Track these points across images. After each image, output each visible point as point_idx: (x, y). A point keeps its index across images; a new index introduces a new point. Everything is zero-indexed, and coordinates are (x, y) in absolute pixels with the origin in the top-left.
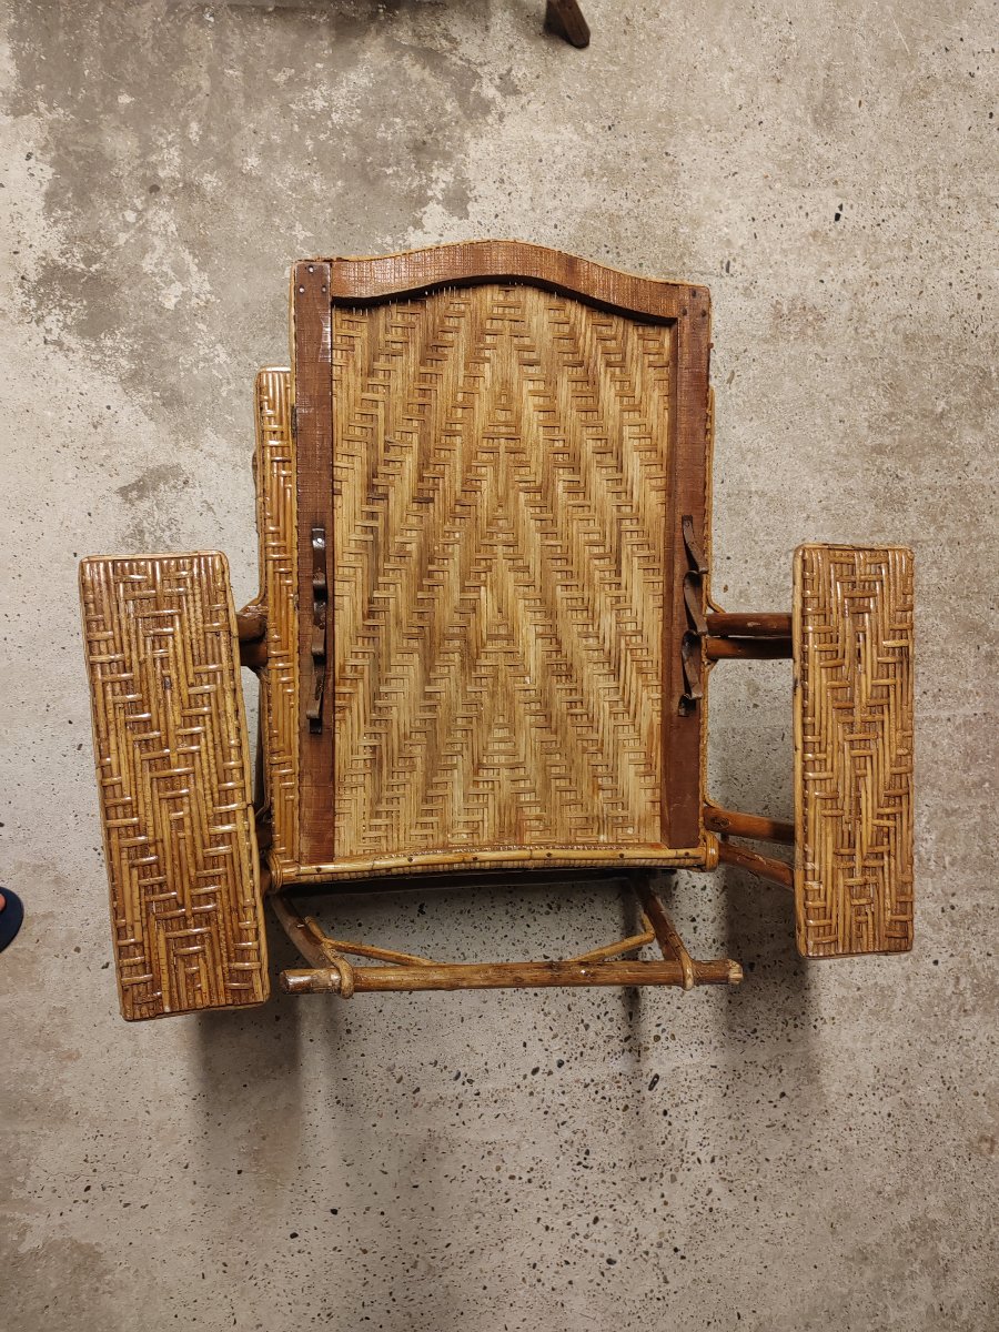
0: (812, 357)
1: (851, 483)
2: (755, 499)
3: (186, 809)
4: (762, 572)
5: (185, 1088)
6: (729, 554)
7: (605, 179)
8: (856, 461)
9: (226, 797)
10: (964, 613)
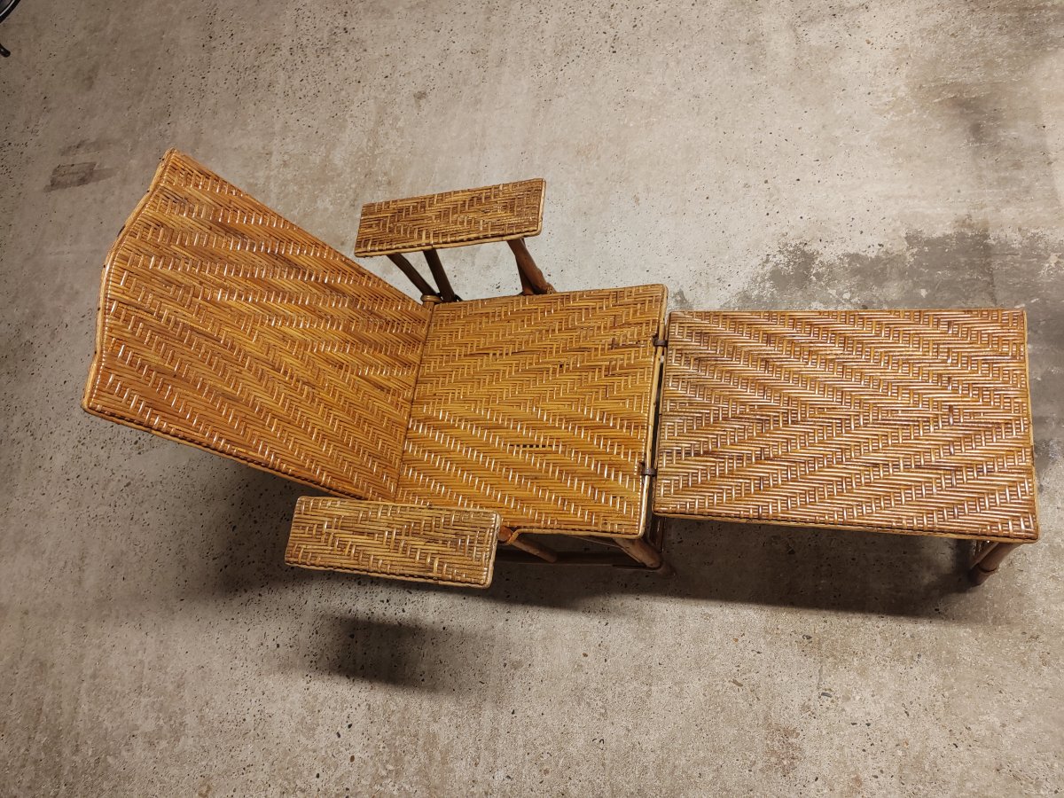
0: (752, 757)
1: (651, 774)
2: (646, 688)
4: (593, 685)
6: (608, 660)
7: (893, 601)
8: (668, 782)
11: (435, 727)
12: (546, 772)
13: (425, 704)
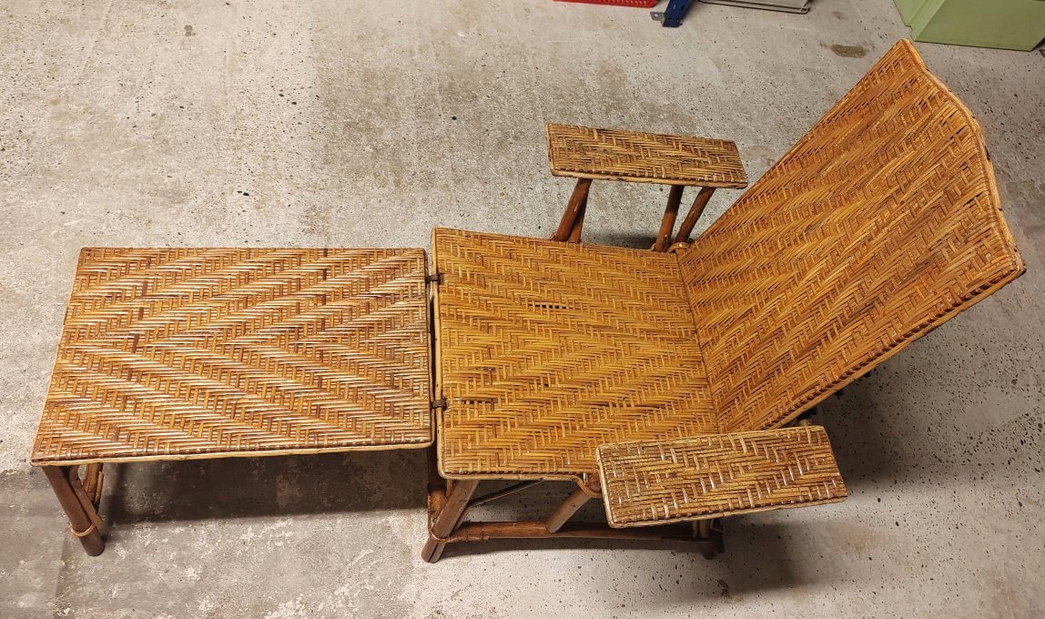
1: (419, 200)
3: (737, 465)
5: (830, 595)
9: (727, 444)
10: (491, 149)
11: (603, 213)
12: (503, 194)
13: (615, 227)
